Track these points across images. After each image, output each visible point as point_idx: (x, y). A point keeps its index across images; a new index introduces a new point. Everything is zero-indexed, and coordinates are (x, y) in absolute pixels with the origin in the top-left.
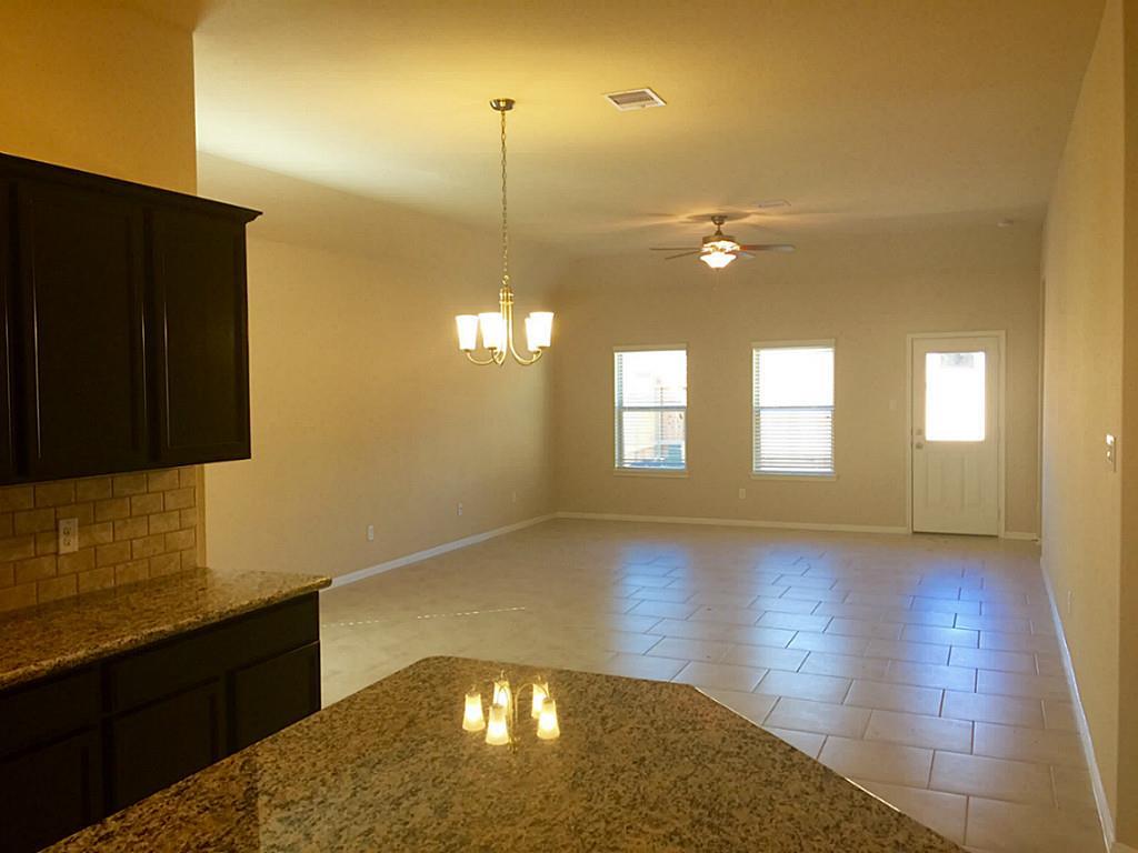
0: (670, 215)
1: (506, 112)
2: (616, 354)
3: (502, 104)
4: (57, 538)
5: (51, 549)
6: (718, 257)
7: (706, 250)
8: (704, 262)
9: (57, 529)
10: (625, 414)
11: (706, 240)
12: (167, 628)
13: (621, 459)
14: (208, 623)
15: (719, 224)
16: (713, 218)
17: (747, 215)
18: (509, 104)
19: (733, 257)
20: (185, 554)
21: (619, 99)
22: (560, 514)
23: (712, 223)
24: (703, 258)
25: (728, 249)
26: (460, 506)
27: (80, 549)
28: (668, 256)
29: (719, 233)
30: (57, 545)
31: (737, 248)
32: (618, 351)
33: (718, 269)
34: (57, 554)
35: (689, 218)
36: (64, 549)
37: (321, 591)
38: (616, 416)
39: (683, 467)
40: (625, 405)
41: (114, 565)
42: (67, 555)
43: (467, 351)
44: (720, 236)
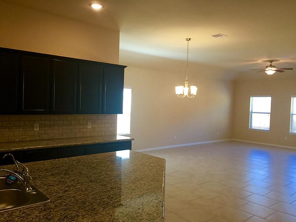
0: (256, 61)
1: (189, 41)
2: (251, 98)
3: (188, 39)
4: (87, 125)
5: (86, 127)
6: (270, 72)
7: (267, 70)
8: (266, 73)
9: (87, 124)
10: (253, 114)
11: (267, 67)
12: (97, 142)
13: (251, 126)
14: (105, 142)
15: (271, 63)
16: (269, 61)
17: (280, 60)
18: (190, 39)
19: (275, 72)
20: (112, 131)
21: (215, 36)
22: (233, 139)
23: (269, 63)
24: (266, 72)
25: (274, 70)
26: (201, 133)
27: (91, 128)
28: (258, 71)
29: (271, 65)
30: (87, 127)
31: (276, 69)
32: (251, 97)
33: (270, 75)
34: (87, 128)
35: (262, 61)
36: (88, 128)
37: (132, 141)
38: (250, 114)
39: (269, 129)
40: (253, 111)
41: (98, 132)
42: (89, 129)
43: (177, 95)
44: (271, 66)
